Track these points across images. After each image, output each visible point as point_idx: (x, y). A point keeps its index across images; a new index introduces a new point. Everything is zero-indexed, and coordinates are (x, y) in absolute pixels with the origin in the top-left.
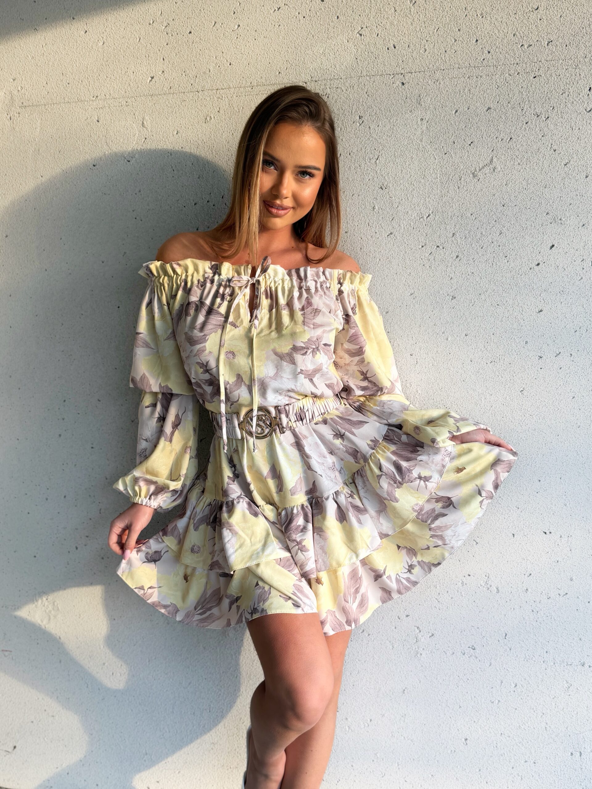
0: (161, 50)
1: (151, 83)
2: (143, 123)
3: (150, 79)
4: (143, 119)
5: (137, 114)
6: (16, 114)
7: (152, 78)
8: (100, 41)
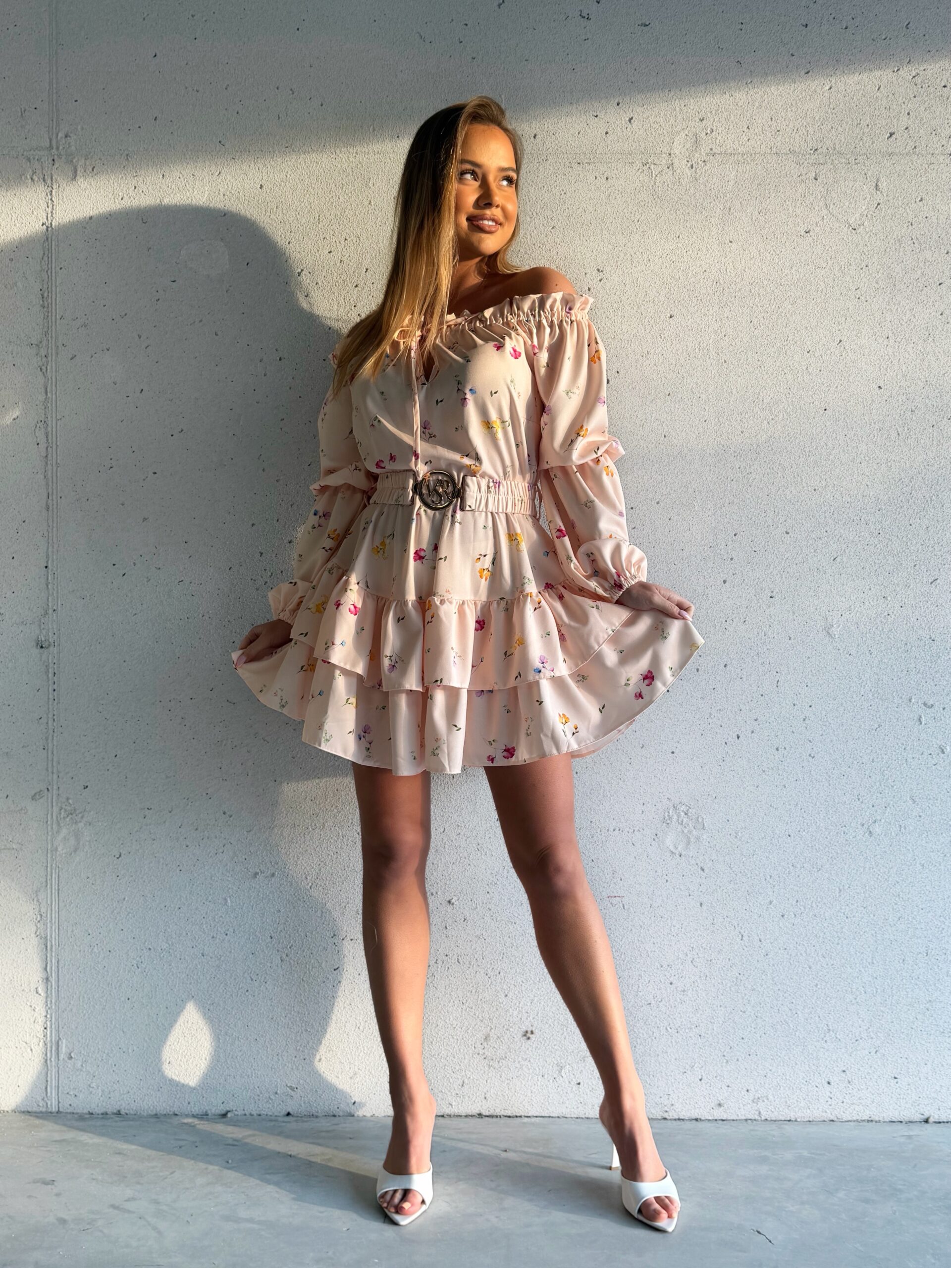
0: (906, 101)
1: (891, 139)
2: (877, 185)
3: (888, 135)
4: (878, 180)
5: (870, 173)
6: (700, 163)
7: (891, 135)
8: (826, 84)
